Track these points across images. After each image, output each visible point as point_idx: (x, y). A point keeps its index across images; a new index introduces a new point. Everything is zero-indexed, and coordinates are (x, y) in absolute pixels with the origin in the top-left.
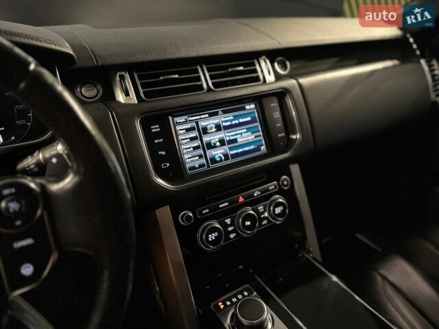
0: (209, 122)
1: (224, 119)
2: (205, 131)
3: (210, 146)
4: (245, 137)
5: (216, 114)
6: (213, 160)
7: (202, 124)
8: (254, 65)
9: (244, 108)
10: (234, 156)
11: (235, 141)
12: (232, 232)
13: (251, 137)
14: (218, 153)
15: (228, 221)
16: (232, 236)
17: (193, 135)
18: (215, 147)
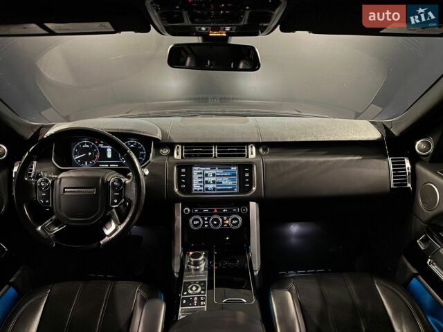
0: (210, 172)
1: (217, 171)
2: (207, 175)
3: (207, 182)
4: (227, 182)
5: (215, 169)
6: (207, 189)
7: (207, 172)
8: (244, 148)
9: (230, 168)
10: (218, 190)
11: (221, 183)
12: (207, 224)
13: (231, 183)
14: (210, 186)
15: (206, 219)
16: (206, 226)
17: (200, 176)
18: (210, 183)
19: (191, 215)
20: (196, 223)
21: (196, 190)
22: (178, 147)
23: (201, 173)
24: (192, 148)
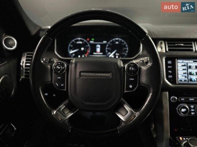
0: (193, 64)
2: (190, 67)
3: (191, 74)
6: (191, 80)
7: (190, 65)
12: (193, 112)
14: (194, 78)
15: (192, 107)
17: (184, 68)
18: (193, 74)
19: (178, 103)
20: (183, 110)
21: (181, 81)
22: (161, 43)
23: (185, 65)
24: (175, 44)
